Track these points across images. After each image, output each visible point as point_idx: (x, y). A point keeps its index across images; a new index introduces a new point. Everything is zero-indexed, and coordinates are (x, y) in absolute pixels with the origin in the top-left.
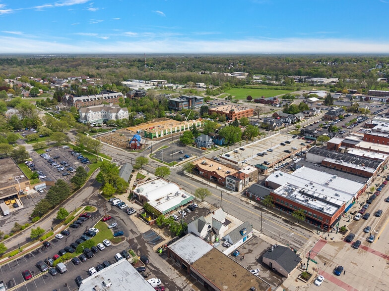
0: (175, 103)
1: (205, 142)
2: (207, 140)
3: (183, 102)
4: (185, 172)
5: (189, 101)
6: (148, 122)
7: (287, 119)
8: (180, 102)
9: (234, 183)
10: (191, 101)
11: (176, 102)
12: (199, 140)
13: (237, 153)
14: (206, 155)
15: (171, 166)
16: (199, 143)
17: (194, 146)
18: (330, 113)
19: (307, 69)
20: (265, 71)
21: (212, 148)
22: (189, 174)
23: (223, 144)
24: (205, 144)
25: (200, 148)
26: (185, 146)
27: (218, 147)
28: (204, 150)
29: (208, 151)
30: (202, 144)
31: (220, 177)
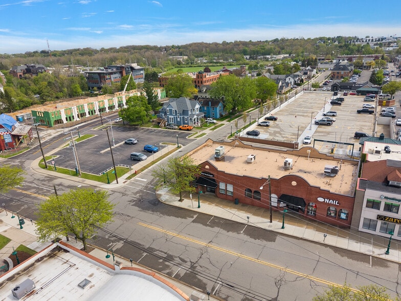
0: (97, 76)
1: (185, 112)
2: (189, 107)
3: (111, 73)
4: (164, 194)
5: (121, 73)
6: (47, 103)
7: (287, 80)
8: (106, 74)
10: (124, 73)
11: (99, 74)
12: (171, 110)
13: (267, 126)
14: (198, 139)
15: (109, 183)
16: (170, 116)
17: (159, 127)
18: (339, 69)
19: (253, 48)
20: (205, 54)
21: (204, 125)
22: (180, 200)
23: (221, 116)
24: (186, 117)
25: (177, 127)
26: (136, 129)
27: (215, 121)
28: (188, 130)
29: (198, 130)
30: (179, 120)
31: (327, 194)
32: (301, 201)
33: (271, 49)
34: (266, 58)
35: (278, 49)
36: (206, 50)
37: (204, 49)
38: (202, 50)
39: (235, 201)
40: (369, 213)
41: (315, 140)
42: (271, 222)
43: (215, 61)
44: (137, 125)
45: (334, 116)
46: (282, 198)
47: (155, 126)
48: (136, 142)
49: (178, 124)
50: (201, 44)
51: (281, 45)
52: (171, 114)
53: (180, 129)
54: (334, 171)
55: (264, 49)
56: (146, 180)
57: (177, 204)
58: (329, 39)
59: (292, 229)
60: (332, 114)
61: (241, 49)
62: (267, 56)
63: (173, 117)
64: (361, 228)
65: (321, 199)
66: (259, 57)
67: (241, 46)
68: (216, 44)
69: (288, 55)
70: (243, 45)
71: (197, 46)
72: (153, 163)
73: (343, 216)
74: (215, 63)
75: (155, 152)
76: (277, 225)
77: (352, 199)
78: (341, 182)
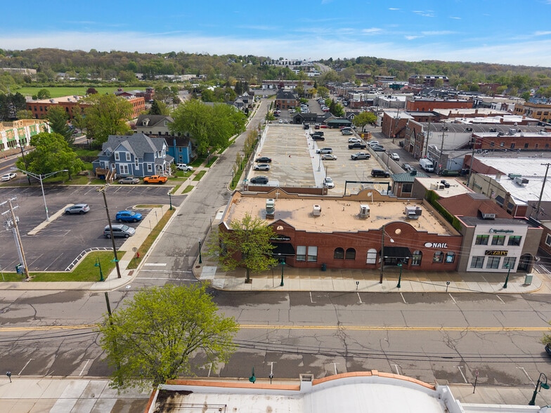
1: (147, 156)
2: (155, 149)
4: (214, 278)
9: (514, 242)
12: (123, 155)
13: (267, 170)
14: (189, 194)
15: (102, 280)
16: (121, 164)
17: (105, 182)
18: (285, 97)
19: (143, 63)
20: (66, 67)
21: (178, 174)
22: (248, 281)
23: (192, 159)
24: (149, 163)
25: (138, 180)
26: (61, 189)
27: (190, 167)
28: (161, 183)
29: (177, 182)
30: (137, 168)
31: (434, 238)
32: (406, 252)
33: (170, 65)
34: (167, 78)
35: (179, 67)
36: (67, 62)
37: (63, 60)
38: (60, 61)
39: (320, 267)
40: (477, 251)
41: (347, 182)
42: (381, 282)
43: (90, 79)
44: (60, 182)
45: (329, 153)
47: (94, 181)
48: (88, 209)
49: (137, 175)
50: (55, 51)
51: (183, 62)
52: (123, 160)
53: (146, 183)
54: (418, 213)
55: (160, 65)
56: (165, 265)
57: (247, 287)
58: (240, 58)
59: (412, 285)
60: (327, 151)
61: (126, 63)
62: (169, 76)
63: (126, 164)
64: (469, 269)
65: (428, 245)
66: (157, 77)
67: (124, 58)
68: (83, 53)
69: (195, 76)
70: (128, 58)
71: (50, 54)
72: (152, 237)
73: (449, 259)
74: (91, 82)
75: (139, 221)
76: (389, 285)
77: (459, 239)
78: (428, 223)
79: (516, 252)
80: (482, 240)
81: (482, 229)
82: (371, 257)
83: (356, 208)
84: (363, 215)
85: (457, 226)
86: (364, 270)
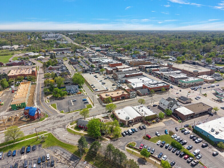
14: (88, 94)
17: (70, 95)
21: (80, 91)
22: (109, 104)
23: (78, 87)
25: (76, 94)
27: (81, 89)
29: (83, 93)
30: (75, 91)
31: (127, 95)
32: (124, 97)
39: (115, 101)
40: (131, 95)
41: (111, 88)
46: (122, 97)
47: (68, 95)
59: (126, 100)
63: (73, 91)
64: (131, 97)
72: (91, 101)
73: (129, 97)
75: (86, 100)
76: (123, 101)
77: (129, 94)
78: (125, 93)
79: (135, 95)
80: (131, 94)
81: (131, 93)
82: (121, 98)
83: (116, 92)
84: (118, 93)
85: (129, 93)
86: (120, 100)
